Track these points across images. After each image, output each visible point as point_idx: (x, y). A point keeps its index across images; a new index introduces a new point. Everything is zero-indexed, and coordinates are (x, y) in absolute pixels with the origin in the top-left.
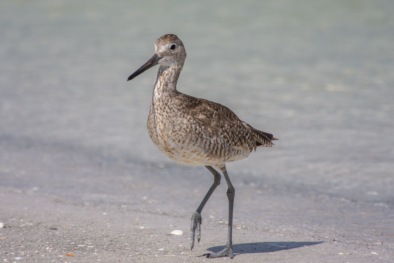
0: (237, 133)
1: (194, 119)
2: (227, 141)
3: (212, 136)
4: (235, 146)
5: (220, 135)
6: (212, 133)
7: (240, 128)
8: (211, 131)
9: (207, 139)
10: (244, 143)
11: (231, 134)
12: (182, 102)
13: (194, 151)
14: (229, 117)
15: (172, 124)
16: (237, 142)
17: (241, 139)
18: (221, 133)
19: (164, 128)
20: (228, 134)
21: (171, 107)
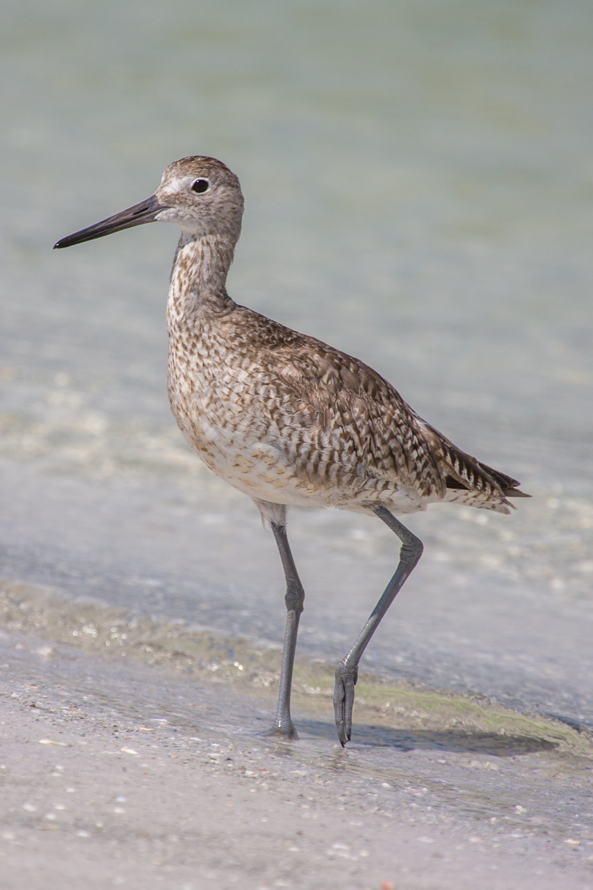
0: (386, 436)
1: (267, 373)
2: (350, 448)
3: (307, 423)
4: (373, 465)
5: (332, 427)
6: (307, 417)
7: (398, 426)
8: (306, 411)
9: (294, 429)
10: (403, 465)
11: (367, 434)
12: (239, 330)
13: (260, 456)
14: (370, 392)
15: (209, 384)
16: (381, 457)
17: (396, 454)
18: (335, 422)
19: (190, 391)
20: (358, 433)
21: (208, 343)
